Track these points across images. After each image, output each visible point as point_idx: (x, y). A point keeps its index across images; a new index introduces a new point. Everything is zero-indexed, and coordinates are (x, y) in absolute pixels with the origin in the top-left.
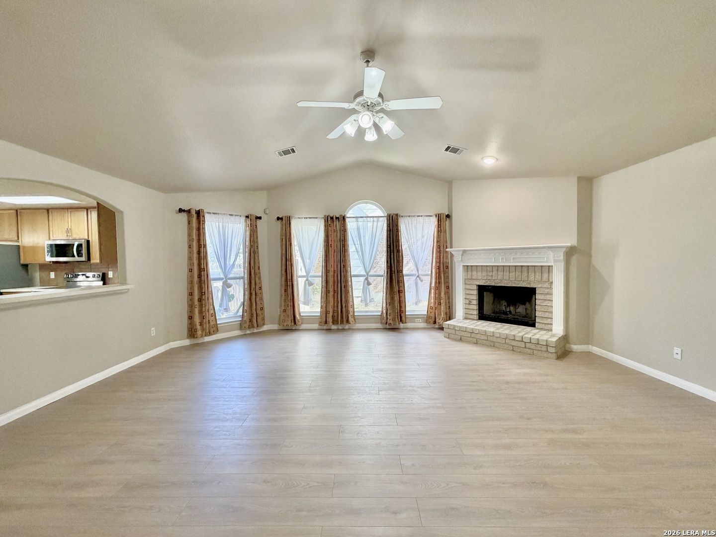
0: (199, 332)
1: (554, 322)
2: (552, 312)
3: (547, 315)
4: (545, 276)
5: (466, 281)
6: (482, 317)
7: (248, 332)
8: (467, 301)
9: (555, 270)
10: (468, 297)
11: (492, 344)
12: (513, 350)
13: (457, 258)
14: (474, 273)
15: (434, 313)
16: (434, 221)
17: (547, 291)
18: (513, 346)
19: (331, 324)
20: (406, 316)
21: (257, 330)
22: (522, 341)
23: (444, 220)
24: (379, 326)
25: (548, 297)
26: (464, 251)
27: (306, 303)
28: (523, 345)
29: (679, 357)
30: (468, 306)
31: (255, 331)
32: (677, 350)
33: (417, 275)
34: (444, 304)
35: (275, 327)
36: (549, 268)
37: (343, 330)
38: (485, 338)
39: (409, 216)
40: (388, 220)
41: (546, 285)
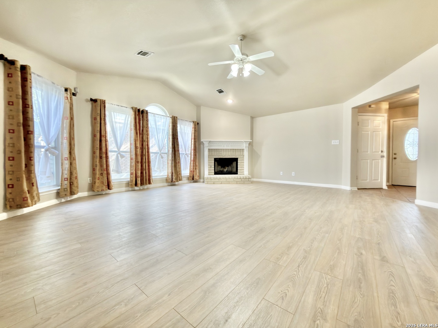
0: (29, 201)
1: (245, 171)
2: (244, 167)
3: (242, 168)
4: (242, 153)
5: (209, 156)
6: (216, 173)
7: (63, 200)
8: (210, 166)
9: (245, 151)
10: (210, 164)
11: (228, 182)
12: (237, 183)
13: (206, 144)
14: (213, 152)
15: (192, 174)
16: (192, 125)
17: (242, 159)
18: (237, 181)
19: (139, 186)
20: (182, 177)
21: (70, 198)
22: (240, 179)
23: (197, 126)
24: (166, 184)
25: (242, 161)
26: (210, 142)
27: (118, 171)
28: (240, 180)
29: (282, 174)
30: (210, 169)
31: (69, 199)
32: (281, 172)
33: (185, 153)
34: (198, 169)
35: (86, 194)
36: (243, 150)
37: (143, 189)
38: (225, 180)
39: (182, 120)
40: (173, 120)
41: (242, 157)
